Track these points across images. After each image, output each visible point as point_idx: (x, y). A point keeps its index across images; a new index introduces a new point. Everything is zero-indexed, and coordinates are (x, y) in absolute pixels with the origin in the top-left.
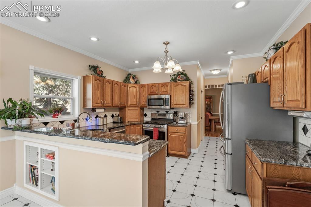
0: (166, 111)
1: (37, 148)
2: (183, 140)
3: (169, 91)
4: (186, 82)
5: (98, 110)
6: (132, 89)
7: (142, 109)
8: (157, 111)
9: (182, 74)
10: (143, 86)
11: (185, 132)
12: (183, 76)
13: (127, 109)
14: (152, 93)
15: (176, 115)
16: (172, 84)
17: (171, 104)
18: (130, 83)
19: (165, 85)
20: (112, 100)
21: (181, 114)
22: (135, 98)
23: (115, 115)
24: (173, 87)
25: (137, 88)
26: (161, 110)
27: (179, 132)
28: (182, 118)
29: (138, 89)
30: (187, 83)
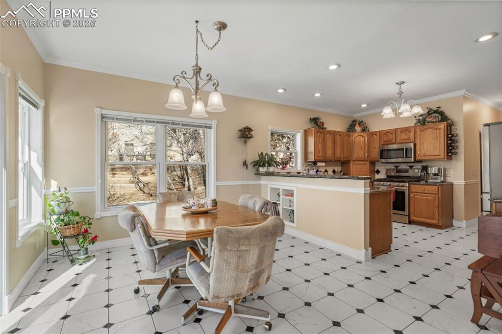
0: (409, 166)
1: (279, 189)
2: (434, 204)
3: (412, 138)
4: (441, 124)
5: (319, 164)
6: (359, 138)
7: (373, 163)
8: (395, 166)
9: (436, 112)
10: (374, 133)
11: (437, 193)
12: (437, 115)
13: (351, 163)
14: (387, 143)
15: (426, 171)
16: (418, 129)
17: (417, 156)
18: (356, 132)
19: (406, 130)
20: (334, 153)
21: (433, 170)
22: (362, 150)
23: (336, 171)
24: (418, 132)
26: (401, 164)
27: (427, 192)
28: (435, 175)
29: (366, 138)
30: (443, 125)
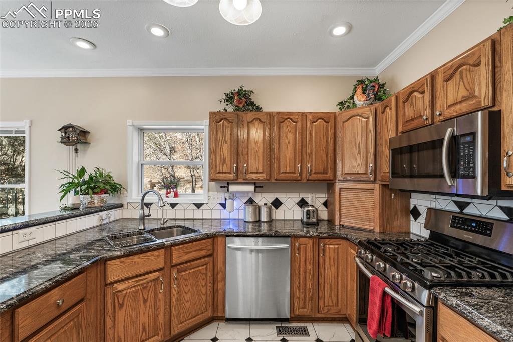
3: (485, 90)
5: (233, 188)
8: (455, 202)
10: (386, 104)
13: (337, 186)
14: (411, 125)
22: (359, 153)
25: (368, 118)
29: (371, 120)
